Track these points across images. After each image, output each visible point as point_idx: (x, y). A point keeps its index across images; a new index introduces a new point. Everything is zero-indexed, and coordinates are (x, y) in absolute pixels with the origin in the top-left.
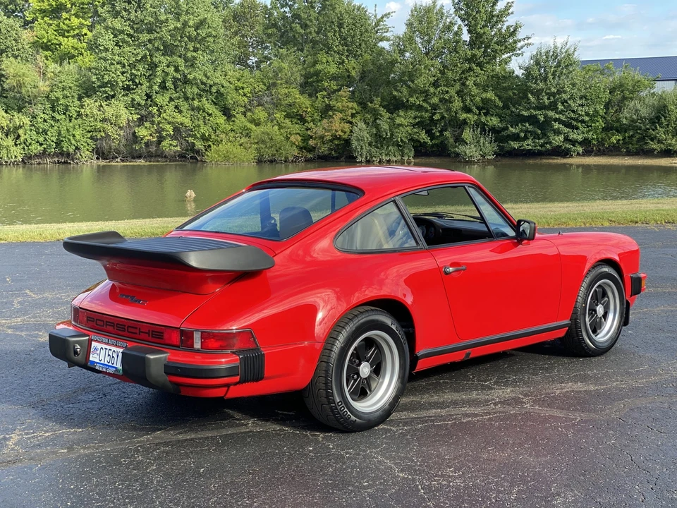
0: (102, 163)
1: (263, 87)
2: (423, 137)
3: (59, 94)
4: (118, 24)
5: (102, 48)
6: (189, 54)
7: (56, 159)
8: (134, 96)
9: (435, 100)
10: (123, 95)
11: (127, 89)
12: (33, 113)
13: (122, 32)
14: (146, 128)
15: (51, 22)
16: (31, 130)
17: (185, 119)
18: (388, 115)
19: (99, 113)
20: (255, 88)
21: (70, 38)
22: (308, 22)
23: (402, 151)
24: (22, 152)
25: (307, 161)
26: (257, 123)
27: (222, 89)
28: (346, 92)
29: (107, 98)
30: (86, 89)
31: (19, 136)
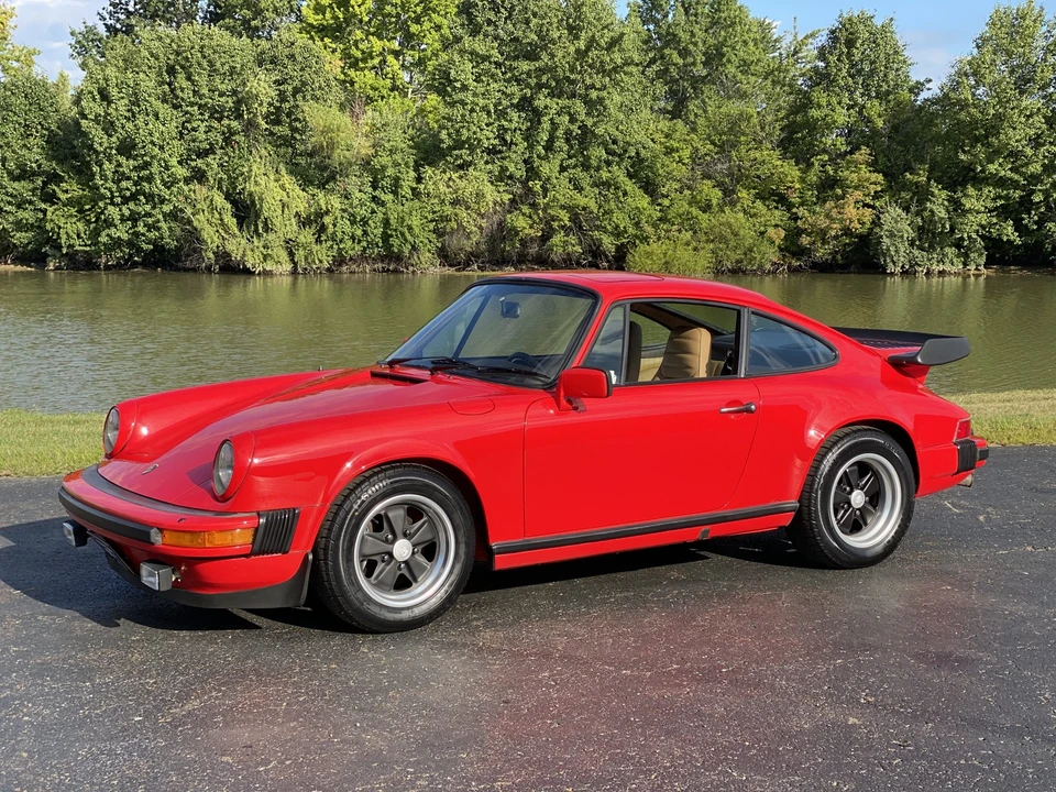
0: (450, 271)
1: (711, 147)
2: (1009, 232)
3: (385, 160)
4: (480, 46)
5: (458, 85)
6: (594, 94)
7: (379, 265)
8: (506, 163)
9: (1036, 168)
10: (487, 163)
11: (492, 151)
12: (345, 190)
13: (485, 58)
14: (524, 214)
15: (334, 46)
16: (342, 217)
17: (588, 200)
18: (944, 194)
19: (447, 190)
20: (697, 150)
21: (366, 72)
22: (691, 47)
23: (966, 256)
24: (329, 253)
25: (793, 270)
26: (707, 208)
27: (643, 153)
28: (863, 154)
29: (461, 167)
30: (426, 152)
31: (323, 228)
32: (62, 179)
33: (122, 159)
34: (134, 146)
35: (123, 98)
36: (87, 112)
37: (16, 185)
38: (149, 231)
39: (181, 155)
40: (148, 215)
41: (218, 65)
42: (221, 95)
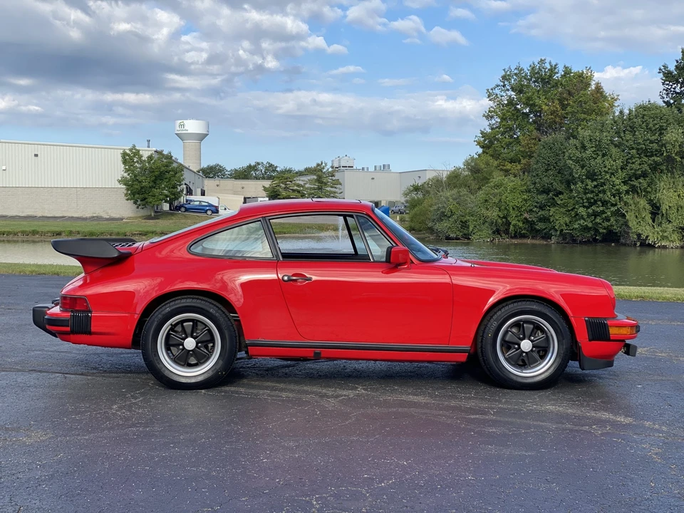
32: (561, 193)
33: (589, 182)
34: (595, 174)
35: (592, 147)
36: (571, 156)
37: (539, 197)
38: (603, 222)
39: (624, 178)
40: (603, 212)
41: (651, 125)
42: (652, 142)
